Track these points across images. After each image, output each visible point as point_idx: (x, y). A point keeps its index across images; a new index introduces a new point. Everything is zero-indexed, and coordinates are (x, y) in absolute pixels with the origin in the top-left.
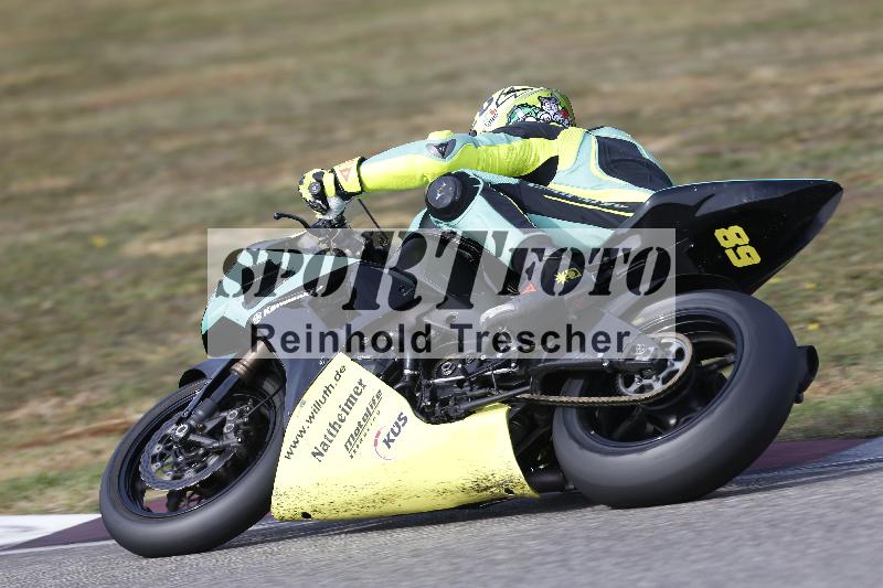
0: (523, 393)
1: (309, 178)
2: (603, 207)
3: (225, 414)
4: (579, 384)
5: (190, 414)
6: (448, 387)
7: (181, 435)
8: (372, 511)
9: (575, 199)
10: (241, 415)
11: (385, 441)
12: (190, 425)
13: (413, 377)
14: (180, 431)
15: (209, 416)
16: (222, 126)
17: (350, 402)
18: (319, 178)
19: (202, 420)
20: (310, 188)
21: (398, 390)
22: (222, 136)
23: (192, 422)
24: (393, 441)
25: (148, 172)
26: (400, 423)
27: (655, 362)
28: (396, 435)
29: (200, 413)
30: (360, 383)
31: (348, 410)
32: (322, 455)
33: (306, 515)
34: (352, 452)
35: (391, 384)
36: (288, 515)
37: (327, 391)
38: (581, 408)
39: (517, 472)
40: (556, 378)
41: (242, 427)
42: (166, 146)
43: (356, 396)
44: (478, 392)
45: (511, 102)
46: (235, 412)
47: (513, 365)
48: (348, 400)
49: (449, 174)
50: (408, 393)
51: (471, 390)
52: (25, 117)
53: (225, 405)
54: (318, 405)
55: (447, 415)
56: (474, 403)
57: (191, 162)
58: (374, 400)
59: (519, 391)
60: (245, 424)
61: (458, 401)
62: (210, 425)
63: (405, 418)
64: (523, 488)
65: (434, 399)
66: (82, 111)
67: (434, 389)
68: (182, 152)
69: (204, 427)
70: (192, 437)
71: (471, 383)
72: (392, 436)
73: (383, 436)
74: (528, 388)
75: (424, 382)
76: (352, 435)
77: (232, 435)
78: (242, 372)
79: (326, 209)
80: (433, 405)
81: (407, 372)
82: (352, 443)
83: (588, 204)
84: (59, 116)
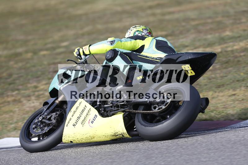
0: (127, 109)
1: (76, 50)
2: (154, 59)
3: (52, 114)
4: (142, 107)
5: (43, 114)
6: (108, 107)
7: (41, 119)
8: (88, 141)
9: (146, 57)
10: (56, 114)
11: (91, 122)
12: (43, 117)
13: (100, 105)
14: (40, 119)
15: (48, 114)
16: (210, 18)
17: (83, 111)
18: (79, 50)
19: (46, 115)
20: (76, 53)
21: (95, 108)
22: (209, 21)
23: (44, 116)
24: (93, 122)
25: (188, 31)
26: (95, 117)
27: (161, 102)
28: (94, 120)
29: (46, 114)
30: (85, 106)
31: (82, 113)
32: (75, 125)
33: (71, 142)
34: (83, 125)
35: (93, 107)
36: (67, 142)
37: (77, 108)
38: (143, 114)
39: (125, 131)
40: (136, 106)
41: (56, 118)
42: (193, 23)
43: (84, 110)
44: (116, 109)
45: (135, 30)
46: (55, 113)
47: (125, 102)
48: (82, 111)
49: (111, 50)
50: (98, 109)
51: (114, 108)
52: (154, 15)
53: (52, 112)
54: (75, 112)
55: (107, 115)
56: (114, 112)
57: (200, 28)
58: (89, 111)
59: (126, 109)
60: (57, 117)
61: (111, 111)
62: (48, 117)
63: (97, 116)
64: (127, 135)
65: (105, 111)
66: (170, 13)
67: (105, 108)
68: (198, 25)
69: (47, 118)
70: (43, 120)
71: (114, 107)
72: (93, 121)
73: (91, 121)
74: (128, 108)
75: (102, 106)
76: (83, 120)
77: (53, 120)
78: (58, 103)
79: (81, 59)
80: (104, 113)
81: (98, 103)
82: (83, 123)
83: (150, 58)
84: (163, 14)
